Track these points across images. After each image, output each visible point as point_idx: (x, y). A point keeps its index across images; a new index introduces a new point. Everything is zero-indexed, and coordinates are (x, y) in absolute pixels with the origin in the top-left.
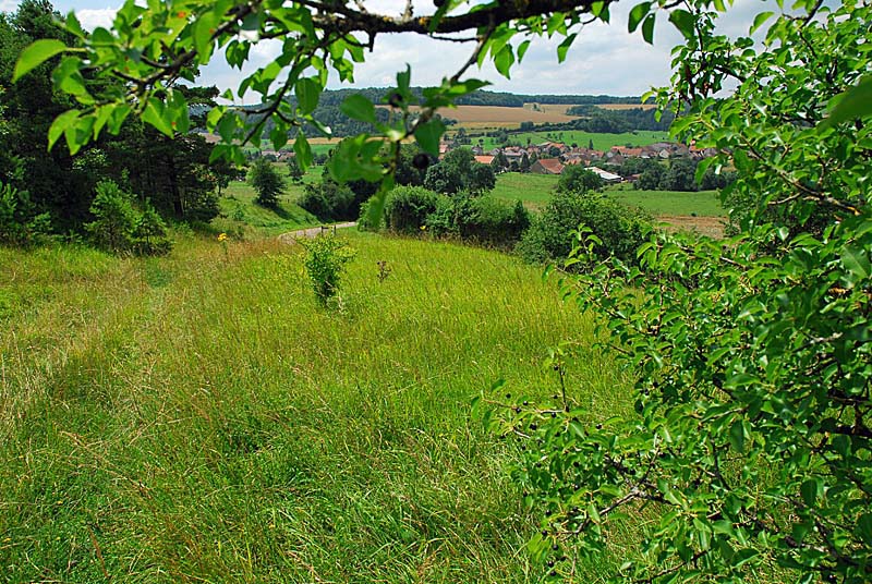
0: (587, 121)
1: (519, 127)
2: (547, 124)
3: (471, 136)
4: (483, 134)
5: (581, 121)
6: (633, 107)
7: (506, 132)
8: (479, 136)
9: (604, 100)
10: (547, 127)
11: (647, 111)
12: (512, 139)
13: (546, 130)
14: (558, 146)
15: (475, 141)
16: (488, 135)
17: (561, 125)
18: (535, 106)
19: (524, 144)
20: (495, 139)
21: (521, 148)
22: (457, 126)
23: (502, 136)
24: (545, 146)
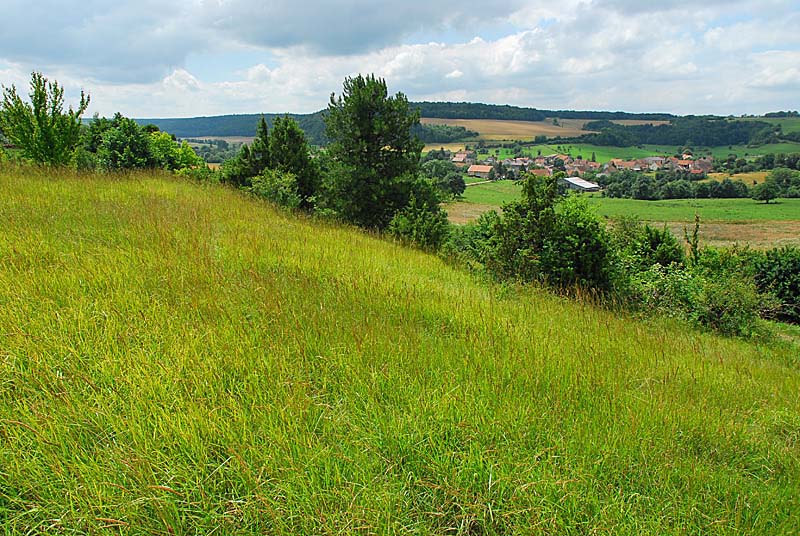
0: (595, 135)
1: (533, 140)
2: (559, 138)
3: (489, 147)
4: (500, 146)
5: (590, 135)
6: (644, 123)
7: (521, 144)
8: (497, 147)
9: (620, 115)
10: (558, 141)
11: (657, 127)
12: (525, 151)
13: (557, 143)
14: (563, 158)
15: (492, 152)
16: (505, 147)
17: (571, 139)
18: (555, 121)
19: (535, 154)
20: (509, 150)
21: (530, 158)
22: (478, 138)
23: (515, 148)
24: (553, 158)
